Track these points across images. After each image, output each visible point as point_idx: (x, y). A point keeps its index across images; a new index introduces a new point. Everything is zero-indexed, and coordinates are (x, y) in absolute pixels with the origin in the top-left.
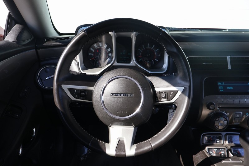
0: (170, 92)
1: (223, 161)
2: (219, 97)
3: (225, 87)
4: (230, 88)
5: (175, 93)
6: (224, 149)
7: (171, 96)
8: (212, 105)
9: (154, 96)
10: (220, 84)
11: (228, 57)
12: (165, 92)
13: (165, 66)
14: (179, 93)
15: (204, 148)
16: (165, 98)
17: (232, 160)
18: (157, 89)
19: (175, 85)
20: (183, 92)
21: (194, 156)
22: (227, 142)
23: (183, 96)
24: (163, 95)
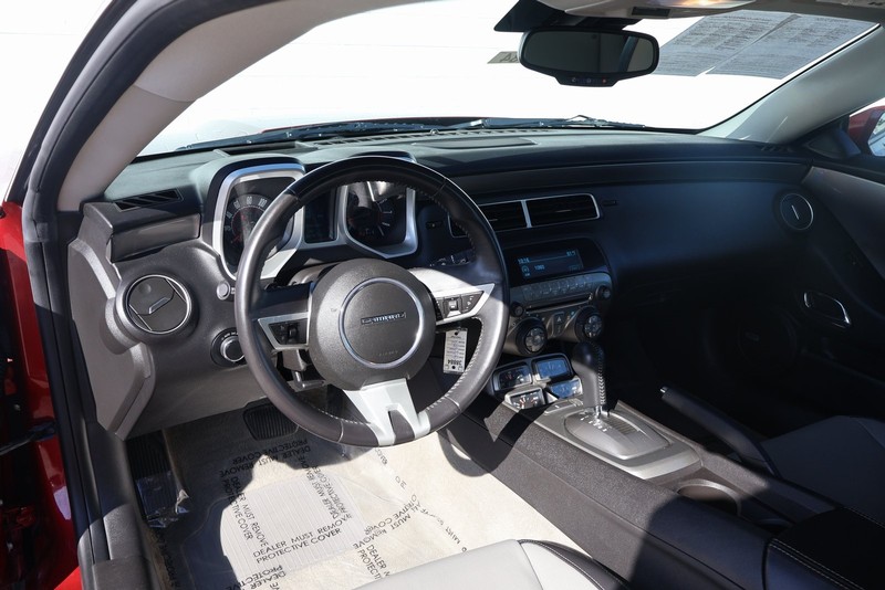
0: (467, 297)
1: (546, 412)
2: (526, 288)
3: (531, 266)
4: (541, 267)
5: (477, 297)
6: (537, 391)
7: (469, 303)
8: (519, 308)
9: (436, 309)
10: (521, 261)
11: (523, 202)
12: (455, 299)
13: (411, 234)
14: (485, 297)
15: (503, 399)
16: (456, 309)
17: (560, 405)
18: (437, 295)
19: (473, 282)
20: (493, 295)
21: (485, 419)
22: (537, 377)
23: (493, 300)
24: (452, 304)
